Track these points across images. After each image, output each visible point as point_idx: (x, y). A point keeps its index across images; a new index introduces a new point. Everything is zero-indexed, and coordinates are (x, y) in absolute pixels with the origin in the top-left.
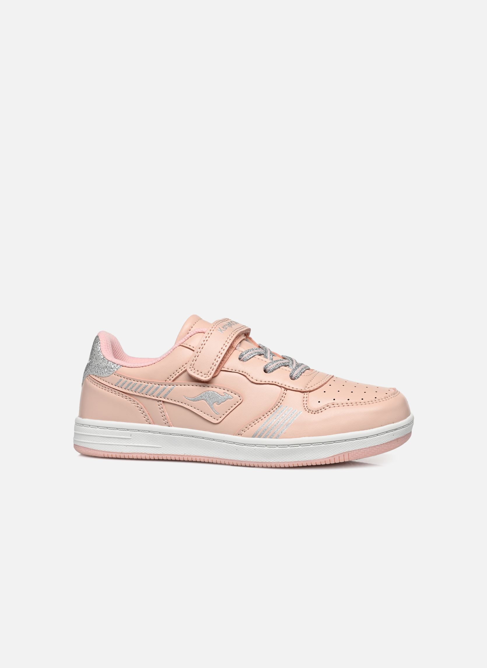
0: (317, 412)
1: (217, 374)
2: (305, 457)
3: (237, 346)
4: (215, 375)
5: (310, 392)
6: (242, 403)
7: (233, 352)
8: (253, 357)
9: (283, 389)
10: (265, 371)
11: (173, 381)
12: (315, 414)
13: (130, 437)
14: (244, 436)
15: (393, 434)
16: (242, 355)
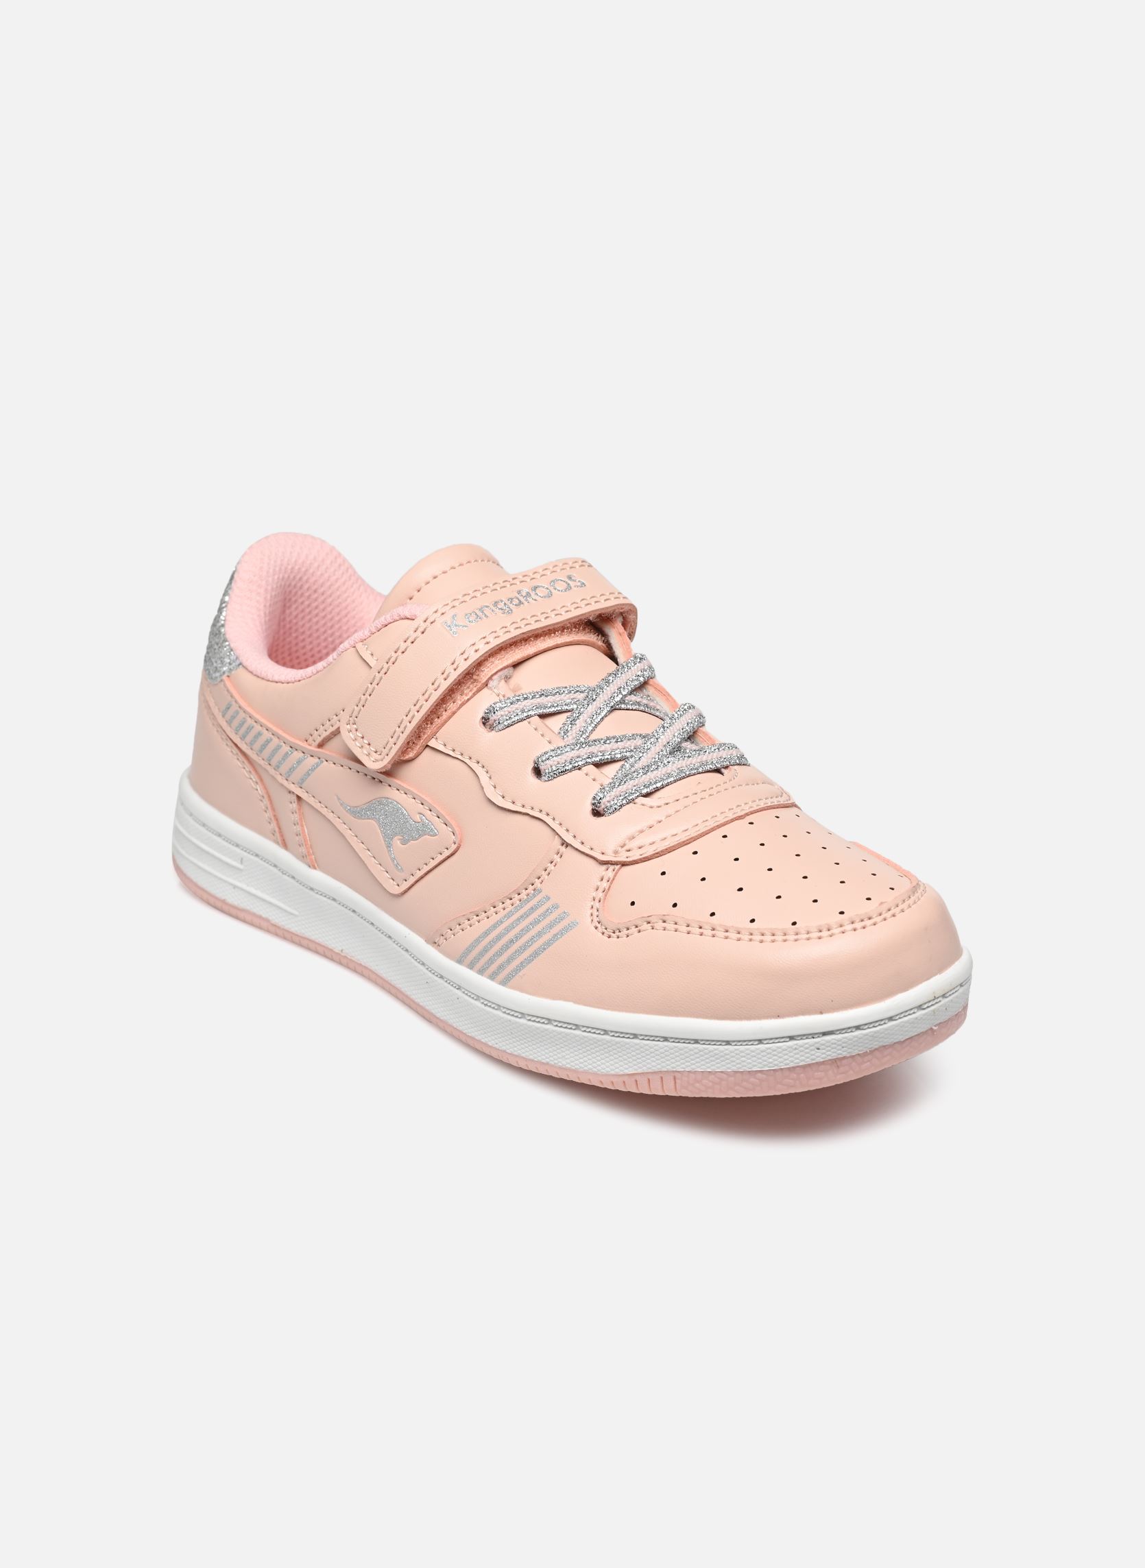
0: (617, 933)
1: (411, 755)
2: (564, 1056)
3: (491, 678)
4: (407, 757)
5: (624, 864)
6: (456, 854)
7: (474, 694)
8: (522, 720)
9: (557, 841)
10: (537, 772)
11: (321, 745)
12: (609, 937)
13: (239, 865)
14: (441, 952)
15: (817, 1046)
16: (492, 710)
